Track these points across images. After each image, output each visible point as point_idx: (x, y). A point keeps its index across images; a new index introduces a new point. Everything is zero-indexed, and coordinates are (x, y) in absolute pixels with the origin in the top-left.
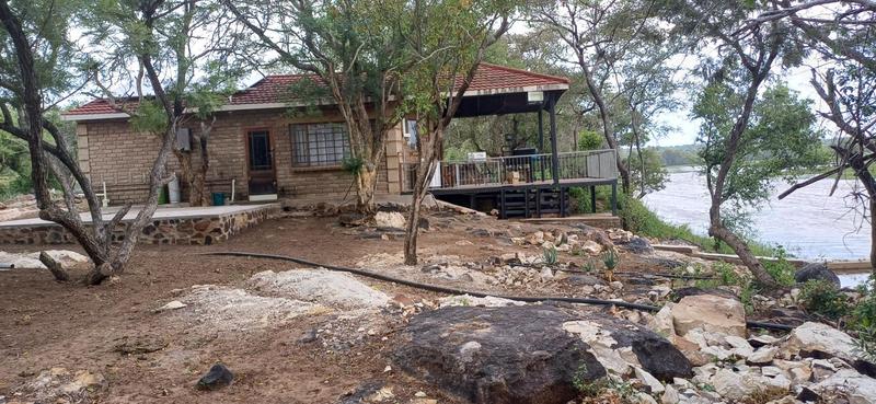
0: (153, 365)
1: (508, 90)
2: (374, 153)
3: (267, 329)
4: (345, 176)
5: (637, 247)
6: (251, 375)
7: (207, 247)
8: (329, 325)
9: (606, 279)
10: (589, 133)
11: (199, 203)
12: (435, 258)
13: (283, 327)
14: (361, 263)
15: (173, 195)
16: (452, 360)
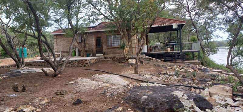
0: (63, 98)
1: (167, 25)
2: (128, 43)
3: (93, 90)
4: (120, 49)
5: (204, 71)
6: (87, 102)
7: (84, 68)
8: (109, 90)
9: (193, 80)
10: (193, 37)
11: (83, 56)
12: (143, 72)
13: (97, 89)
14: (123, 73)
15: (77, 54)
16: (139, 101)
